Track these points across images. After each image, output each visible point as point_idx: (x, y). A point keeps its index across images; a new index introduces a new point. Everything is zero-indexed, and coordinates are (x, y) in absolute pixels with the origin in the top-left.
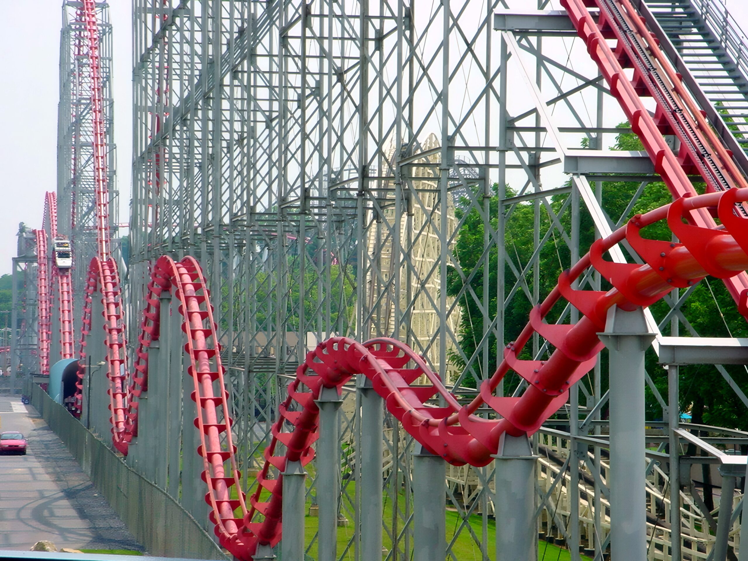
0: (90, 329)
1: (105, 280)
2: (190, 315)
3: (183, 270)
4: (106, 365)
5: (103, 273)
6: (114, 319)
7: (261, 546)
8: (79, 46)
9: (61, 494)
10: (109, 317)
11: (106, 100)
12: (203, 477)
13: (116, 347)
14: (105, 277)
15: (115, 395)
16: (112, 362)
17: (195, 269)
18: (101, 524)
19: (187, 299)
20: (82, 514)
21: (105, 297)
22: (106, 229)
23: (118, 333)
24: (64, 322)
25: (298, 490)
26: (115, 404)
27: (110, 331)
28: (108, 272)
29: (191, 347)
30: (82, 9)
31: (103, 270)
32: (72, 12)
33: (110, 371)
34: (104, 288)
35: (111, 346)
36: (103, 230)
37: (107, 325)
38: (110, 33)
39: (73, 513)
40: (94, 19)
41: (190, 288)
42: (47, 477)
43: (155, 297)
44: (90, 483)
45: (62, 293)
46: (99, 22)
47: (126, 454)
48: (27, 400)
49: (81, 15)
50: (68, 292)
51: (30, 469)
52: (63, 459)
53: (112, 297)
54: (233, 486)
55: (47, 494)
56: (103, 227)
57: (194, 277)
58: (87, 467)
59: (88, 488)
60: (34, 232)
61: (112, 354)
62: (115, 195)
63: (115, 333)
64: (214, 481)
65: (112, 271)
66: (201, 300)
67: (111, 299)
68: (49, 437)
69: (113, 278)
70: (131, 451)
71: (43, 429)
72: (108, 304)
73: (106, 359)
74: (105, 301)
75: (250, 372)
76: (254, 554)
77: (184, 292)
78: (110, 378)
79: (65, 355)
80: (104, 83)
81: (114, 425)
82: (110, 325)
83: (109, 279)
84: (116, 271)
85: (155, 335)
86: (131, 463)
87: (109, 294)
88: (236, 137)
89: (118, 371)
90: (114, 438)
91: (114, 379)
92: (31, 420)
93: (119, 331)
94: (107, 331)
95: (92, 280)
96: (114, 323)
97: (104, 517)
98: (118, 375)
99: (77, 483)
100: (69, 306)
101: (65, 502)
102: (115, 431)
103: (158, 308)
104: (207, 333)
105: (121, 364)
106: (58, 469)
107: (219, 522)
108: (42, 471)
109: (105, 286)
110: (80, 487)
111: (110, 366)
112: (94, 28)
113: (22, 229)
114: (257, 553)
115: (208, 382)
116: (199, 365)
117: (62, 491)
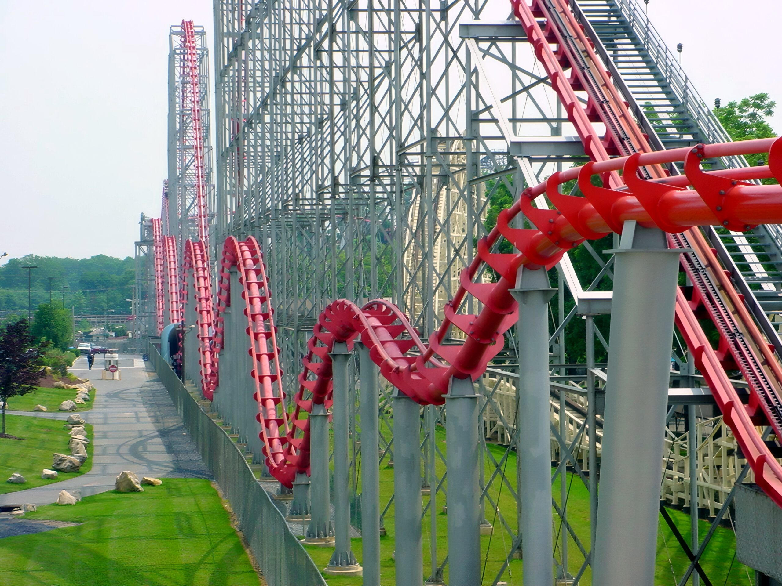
0: (187, 299)
1: (196, 258)
2: (249, 285)
3: (245, 248)
4: (197, 328)
5: (195, 252)
6: (203, 290)
7: (299, 474)
8: (184, 67)
9: (157, 433)
10: (199, 288)
11: (205, 110)
12: (258, 418)
13: (205, 313)
14: (196, 256)
15: (204, 353)
16: (202, 325)
17: (254, 247)
18: (183, 457)
19: (247, 272)
20: (170, 449)
21: (195, 272)
22: (204, 216)
23: (207, 301)
24: (172, 293)
25: (322, 427)
26: (205, 359)
27: (200, 300)
28: (198, 252)
29: (249, 311)
30: (185, 37)
31: (195, 250)
32: (177, 40)
33: (200, 333)
34: (194, 264)
35: (201, 312)
36: (203, 217)
37: (197, 296)
38: (207, 56)
39: (163, 448)
40: (194, 45)
41: (250, 262)
42: (149, 419)
43: (226, 271)
44: (182, 424)
45: (170, 269)
46: (198, 47)
47: (212, 400)
48: (146, 358)
49: (185, 41)
50: (175, 269)
51: (136, 413)
52: (165, 405)
53: (202, 272)
54: (282, 426)
55: (145, 433)
56: (203, 214)
57: (253, 253)
58: (180, 411)
59: (179, 428)
60: (151, 220)
61: (202, 319)
62: (212, 188)
63: (204, 301)
64: (267, 422)
65: (202, 251)
66: (258, 272)
67: (201, 273)
68: (158, 387)
69: (203, 256)
70: (215, 397)
71: (157, 381)
72: (198, 278)
73: (197, 323)
74: (195, 275)
75: (298, 331)
76: (294, 481)
77: (245, 265)
78: (200, 339)
79: (173, 321)
80: (204, 96)
81: (204, 377)
82: (200, 295)
83: (199, 257)
84: (205, 250)
85: (228, 302)
86: (215, 407)
87: (199, 269)
88: (297, 137)
89: (207, 333)
90: (203, 387)
91: (203, 339)
92: (146, 374)
93: (207, 300)
94: (197, 300)
95: (187, 258)
96: (203, 294)
97: (187, 452)
98: (207, 336)
99: (171, 425)
100: (176, 281)
101: (159, 440)
102: (204, 382)
103: (229, 279)
104: (263, 300)
105: (209, 327)
106: (158, 413)
107: (270, 455)
108: (146, 414)
109: (196, 263)
110: (173, 428)
111: (200, 328)
112: (194, 52)
113: (143, 218)
114: (295, 480)
115: (263, 341)
116: (255, 326)
117: (158, 431)
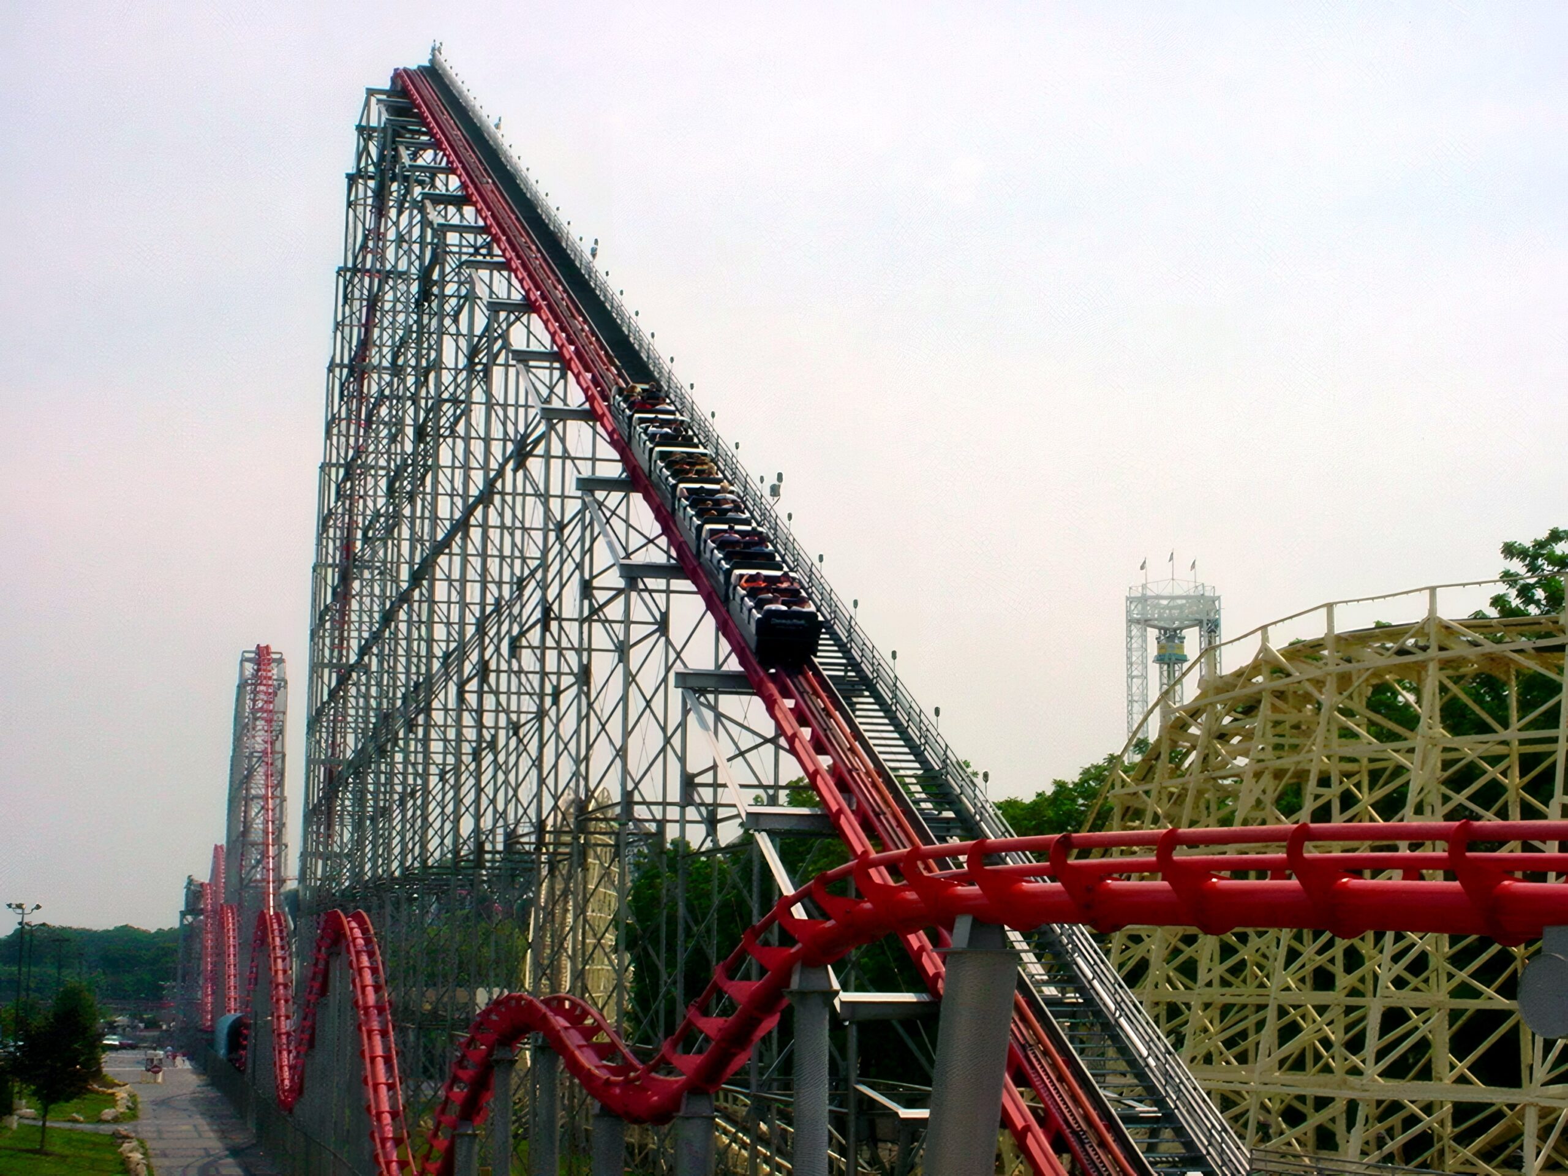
0: (256, 984)
1: (272, 934)
2: (360, 970)
3: (353, 924)
4: (272, 1021)
5: (271, 926)
6: (280, 973)
8: (254, 701)
9: (227, 1153)
10: (276, 972)
11: (278, 752)
12: (372, 1135)
13: (282, 1002)
14: (272, 931)
15: (280, 1052)
16: (279, 1017)
17: (365, 923)
19: (358, 953)
21: (272, 951)
22: (273, 882)
23: (285, 988)
24: (229, 976)
25: (470, 1149)
27: (277, 985)
28: (275, 926)
29: (361, 1002)
30: (259, 664)
31: (271, 924)
32: (249, 668)
33: (276, 1027)
34: (271, 941)
35: (278, 1001)
36: (271, 883)
37: (274, 980)
38: (285, 687)
40: (270, 674)
41: (360, 942)
42: (212, 1135)
43: (324, 952)
44: (255, 1141)
45: (229, 946)
46: (275, 677)
47: (291, 1111)
48: (190, 1056)
49: (258, 670)
51: (195, 1126)
52: (229, 1116)
54: (402, 1146)
55: (212, 1152)
56: (271, 879)
57: (365, 931)
58: (251, 1124)
59: (254, 1145)
60: (202, 885)
61: (278, 1009)
62: (283, 847)
63: (281, 987)
64: (383, 1141)
65: (280, 925)
66: (371, 955)
67: (279, 953)
68: (213, 1093)
69: (281, 931)
70: (297, 1109)
71: (208, 1085)
72: (275, 959)
73: (273, 1014)
74: (272, 955)
77: (355, 946)
78: (276, 1034)
79: (230, 1011)
80: (277, 737)
83: (276, 933)
85: (324, 990)
86: (297, 1120)
87: (277, 948)
89: (284, 1027)
90: (279, 1096)
91: (279, 1035)
92: (194, 1077)
93: (286, 986)
94: (274, 986)
95: (260, 934)
96: (281, 978)
98: (284, 1031)
99: (242, 1141)
100: (235, 961)
101: (230, 1160)
102: (280, 1088)
103: (327, 963)
104: (377, 988)
105: (287, 1019)
106: (224, 1127)
108: (207, 1128)
109: (273, 940)
110: (244, 1146)
111: (276, 1021)
112: (270, 682)
113: (190, 881)
115: (377, 1039)
116: (368, 1020)
117: (227, 1149)
